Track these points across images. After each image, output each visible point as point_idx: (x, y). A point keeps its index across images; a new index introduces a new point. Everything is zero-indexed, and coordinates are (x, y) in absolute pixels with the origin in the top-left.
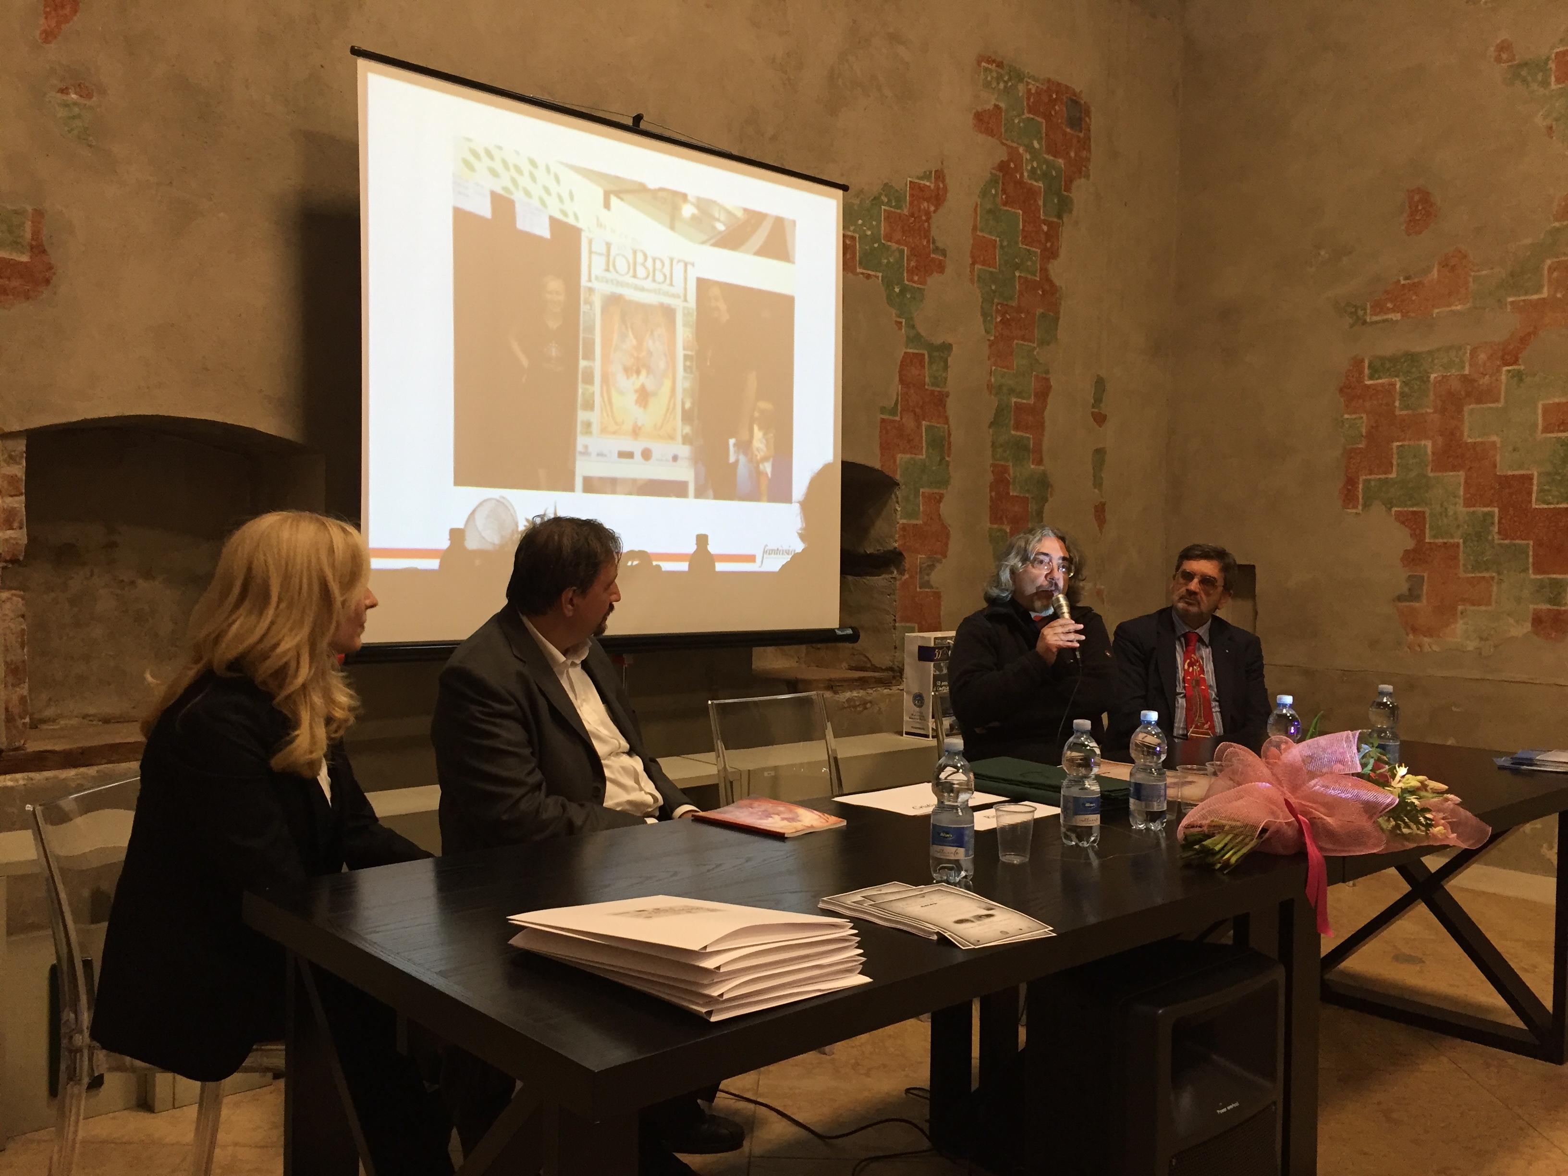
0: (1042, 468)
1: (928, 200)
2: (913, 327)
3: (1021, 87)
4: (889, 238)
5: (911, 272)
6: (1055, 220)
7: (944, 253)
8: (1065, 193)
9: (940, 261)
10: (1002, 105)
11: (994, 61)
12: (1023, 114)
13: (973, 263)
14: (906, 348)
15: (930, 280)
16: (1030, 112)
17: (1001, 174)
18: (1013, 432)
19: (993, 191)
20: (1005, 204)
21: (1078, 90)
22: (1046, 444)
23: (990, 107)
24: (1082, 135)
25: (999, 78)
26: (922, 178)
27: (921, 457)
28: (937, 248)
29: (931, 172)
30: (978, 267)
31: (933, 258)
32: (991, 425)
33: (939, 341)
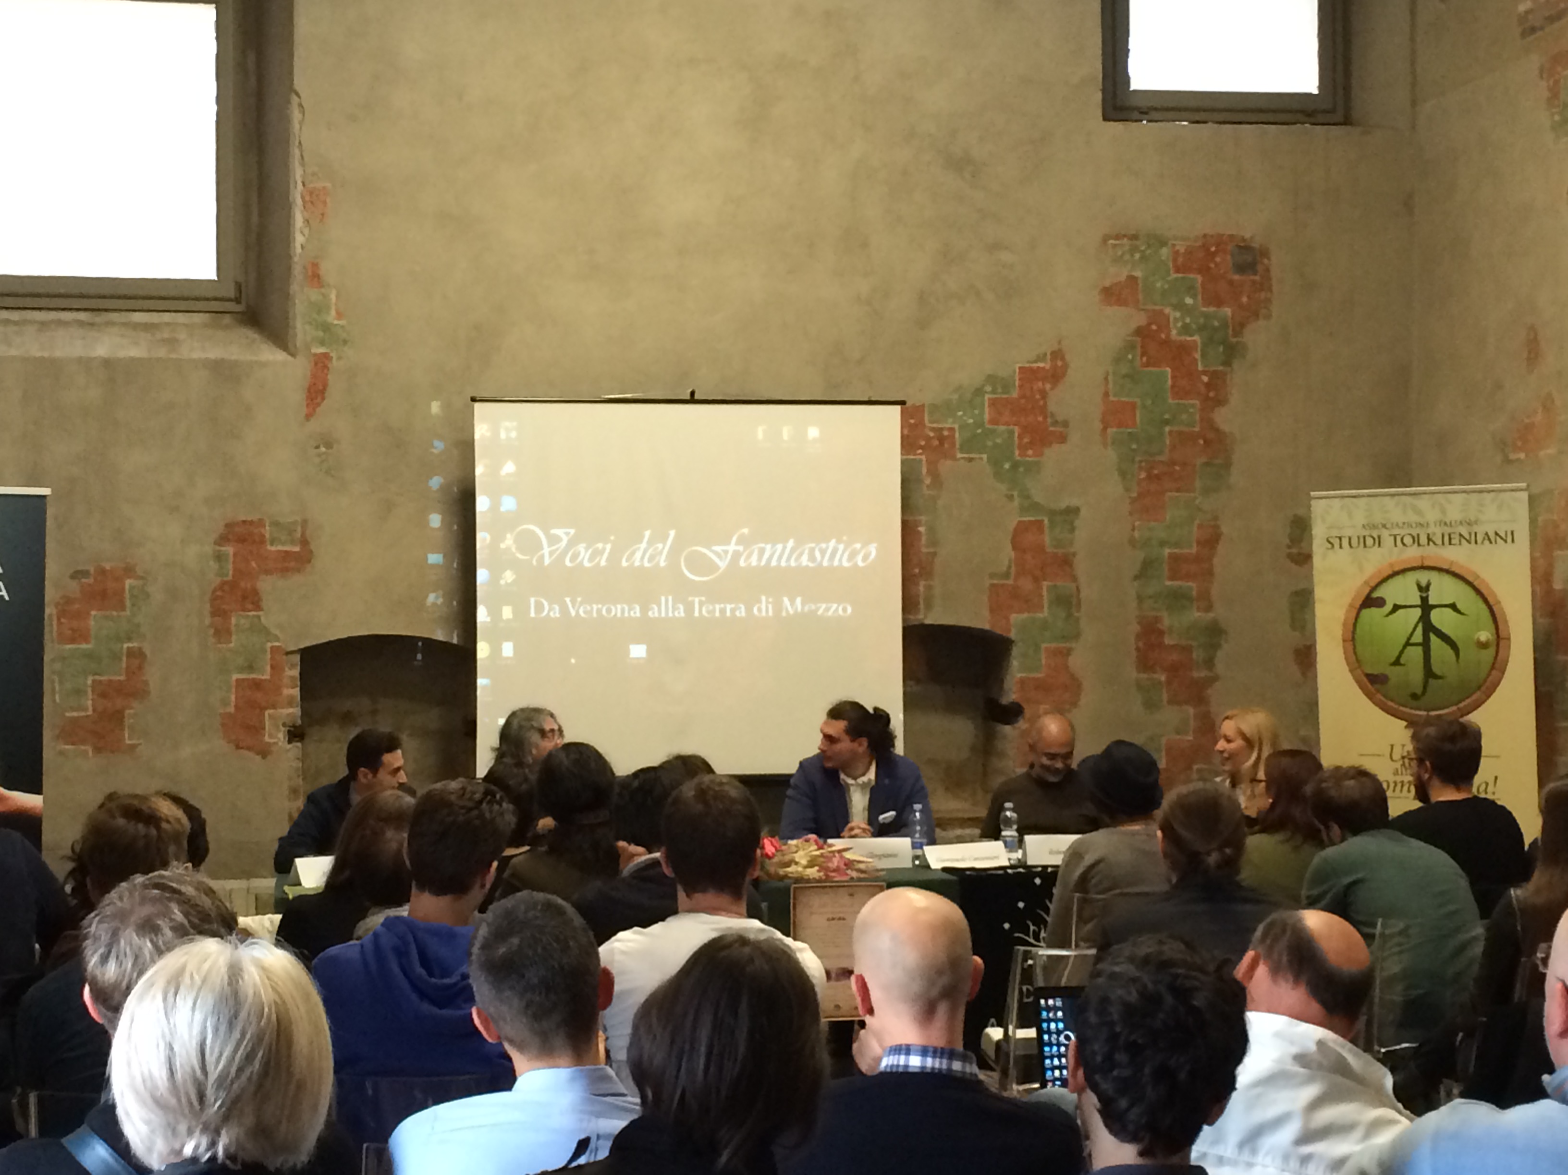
0: (1211, 615)
1: (1044, 380)
2: (1028, 497)
3: (1165, 252)
4: (994, 422)
5: (1023, 448)
6: (1221, 368)
7: (1066, 424)
8: (1234, 340)
9: (1061, 433)
10: (1138, 273)
11: (1125, 236)
12: (1169, 275)
13: (1105, 429)
14: (1020, 517)
15: (1047, 452)
16: (1177, 271)
17: (1139, 339)
18: (1168, 583)
19: (1130, 357)
20: (1148, 365)
21: (1247, 236)
22: (1215, 591)
23: (1123, 278)
24: (1257, 278)
25: (1133, 250)
26: (1036, 362)
27: (1040, 615)
28: (1057, 422)
29: (1045, 354)
30: (1111, 431)
31: (1051, 431)
32: (1136, 578)
33: (1063, 505)
